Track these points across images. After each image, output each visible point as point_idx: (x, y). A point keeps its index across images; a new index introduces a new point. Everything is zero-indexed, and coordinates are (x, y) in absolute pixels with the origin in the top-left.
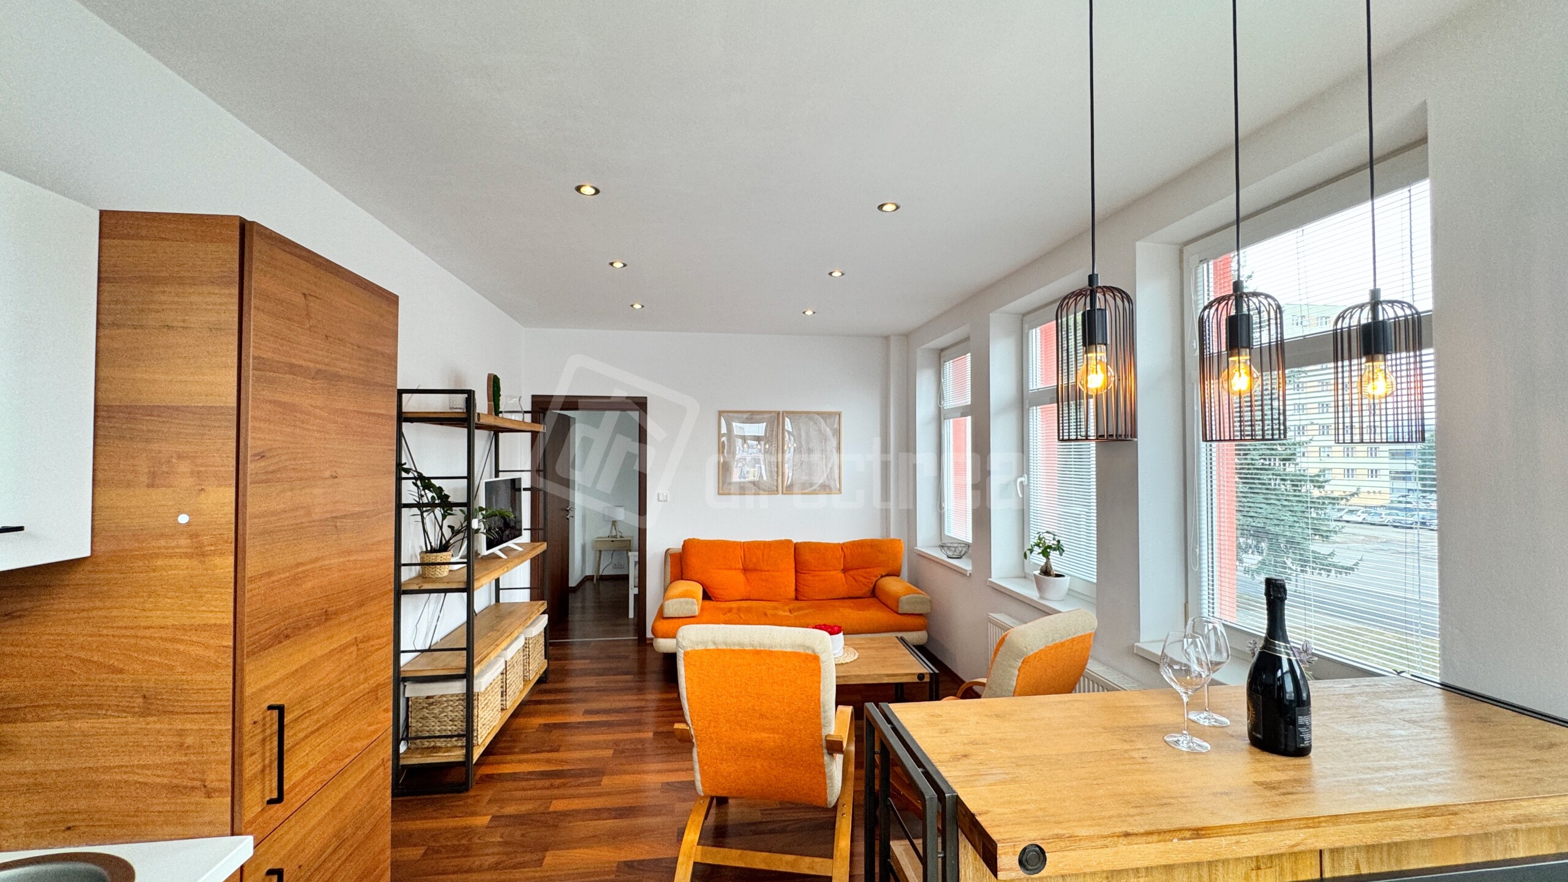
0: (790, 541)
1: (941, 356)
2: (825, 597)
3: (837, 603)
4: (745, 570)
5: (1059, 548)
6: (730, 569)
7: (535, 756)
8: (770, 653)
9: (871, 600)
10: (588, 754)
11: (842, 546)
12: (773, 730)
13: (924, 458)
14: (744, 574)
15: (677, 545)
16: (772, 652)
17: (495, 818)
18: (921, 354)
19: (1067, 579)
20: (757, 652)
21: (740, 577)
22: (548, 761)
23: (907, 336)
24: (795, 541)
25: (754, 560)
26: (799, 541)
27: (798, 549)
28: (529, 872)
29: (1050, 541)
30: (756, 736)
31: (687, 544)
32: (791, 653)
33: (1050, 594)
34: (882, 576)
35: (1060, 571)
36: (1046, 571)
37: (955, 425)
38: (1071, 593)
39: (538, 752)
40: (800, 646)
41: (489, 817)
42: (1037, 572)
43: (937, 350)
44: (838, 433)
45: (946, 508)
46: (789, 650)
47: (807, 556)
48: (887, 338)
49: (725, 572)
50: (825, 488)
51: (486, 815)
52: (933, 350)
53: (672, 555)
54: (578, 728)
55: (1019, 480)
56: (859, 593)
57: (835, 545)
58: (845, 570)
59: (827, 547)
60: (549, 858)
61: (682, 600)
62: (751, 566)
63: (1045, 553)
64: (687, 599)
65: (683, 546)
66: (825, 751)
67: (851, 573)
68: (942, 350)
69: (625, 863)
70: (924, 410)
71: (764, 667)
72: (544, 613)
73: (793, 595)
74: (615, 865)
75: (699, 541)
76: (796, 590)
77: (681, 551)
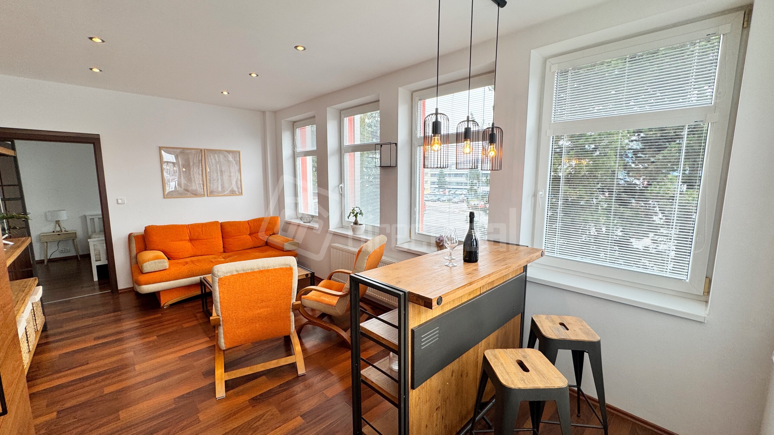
0: (217, 222)
1: (294, 125)
2: (241, 249)
3: (248, 251)
4: (191, 240)
5: (361, 213)
6: (181, 240)
7: (69, 372)
8: (268, 271)
9: (266, 247)
10: (114, 359)
11: (248, 222)
12: (267, 307)
13: (287, 178)
14: (191, 242)
15: (139, 229)
16: (269, 270)
17: (59, 412)
18: (284, 123)
19: (364, 225)
20: (261, 272)
21: (188, 245)
22: (85, 371)
23: (275, 113)
24: (220, 222)
25: (197, 234)
26: (223, 221)
27: (223, 226)
28: (112, 426)
29: (357, 210)
30: (259, 311)
31: (147, 229)
32: (278, 269)
33: (358, 233)
34: (270, 235)
35: (361, 223)
36: (356, 223)
37: (302, 160)
38: (366, 231)
39: (70, 369)
40: (283, 265)
41: (55, 414)
42: (352, 224)
43: (292, 121)
44: (239, 163)
45: (299, 201)
46: (277, 267)
47: (228, 229)
48: (264, 112)
49: (178, 242)
50: (233, 193)
51: (52, 412)
52: (290, 121)
53: (137, 237)
54: (96, 348)
55: (341, 185)
56: (259, 245)
57: (244, 222)
58: (250, 234)
59: (239, 223)
60: (123, 414)
61: (156, 261)
62: (195, 237)
63: (356, 216)
64: (159, 260)
65: (145, 230)
66: (291, 310)
67: (254, 235)
68: (294, 122)
69: (178, 397)
70: (286, 152)
71: (264, 278)
72: (38, 285)
73: (222, 250)
74: (173, 400)
75: (157, 227)
76: (224, 247)
77: (143, 233)
